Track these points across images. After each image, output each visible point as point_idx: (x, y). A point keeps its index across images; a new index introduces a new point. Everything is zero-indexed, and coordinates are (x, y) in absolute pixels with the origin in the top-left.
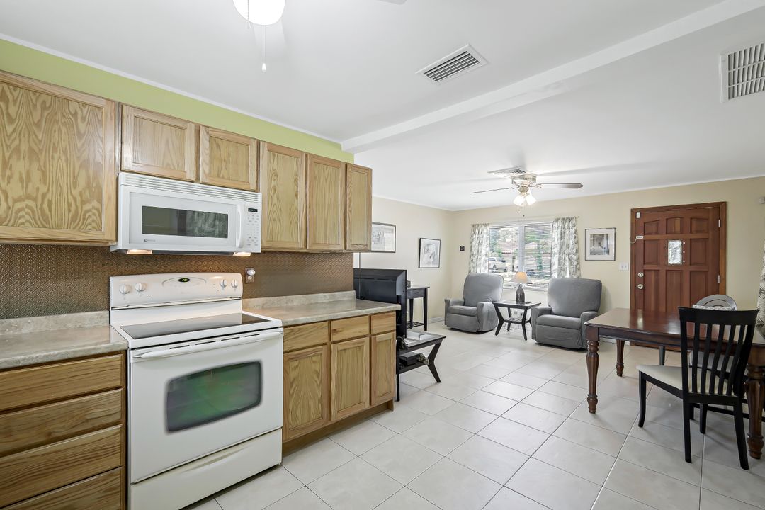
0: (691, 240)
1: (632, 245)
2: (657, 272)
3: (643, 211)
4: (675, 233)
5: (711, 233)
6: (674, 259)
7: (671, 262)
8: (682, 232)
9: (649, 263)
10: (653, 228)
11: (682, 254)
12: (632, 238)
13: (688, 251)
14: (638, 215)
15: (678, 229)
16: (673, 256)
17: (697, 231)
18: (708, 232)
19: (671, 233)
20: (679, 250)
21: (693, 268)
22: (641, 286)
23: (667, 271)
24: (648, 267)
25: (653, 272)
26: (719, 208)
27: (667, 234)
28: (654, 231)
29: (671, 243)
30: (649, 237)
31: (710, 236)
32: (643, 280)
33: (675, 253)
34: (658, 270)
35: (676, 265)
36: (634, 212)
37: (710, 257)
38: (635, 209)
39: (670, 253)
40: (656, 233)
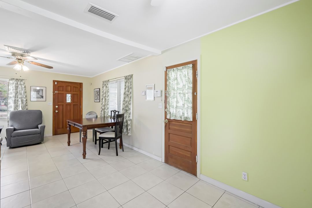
0: (73, 94)
3: (58, 81)
7: (67, 102)
8: (71, 91)
9: (59, 102)
10: (61, 89)
12: (54, 92)
13: (72, 98)
14: (56, 83)
15: (69, 90)
16: (68, 100)
17: (75, 91)
20: (70, 97)
21: (74, 104)
22: (57, 111)
23: (66, 105)
24: (59, 104)
25: (61, 106)
26: (81, 85)
27: (66, 91)
28: (62, 90)
29: (67, 95)
30: (60, 92)
31: (78, 93)
32: (58, 109)
33: (69, 98)
34: (63, 105)
35: (69, 103)
36: (54, 81)
37: (79, 100)
38: (55, 80)
39: (67, 98)
40: (63, 91)
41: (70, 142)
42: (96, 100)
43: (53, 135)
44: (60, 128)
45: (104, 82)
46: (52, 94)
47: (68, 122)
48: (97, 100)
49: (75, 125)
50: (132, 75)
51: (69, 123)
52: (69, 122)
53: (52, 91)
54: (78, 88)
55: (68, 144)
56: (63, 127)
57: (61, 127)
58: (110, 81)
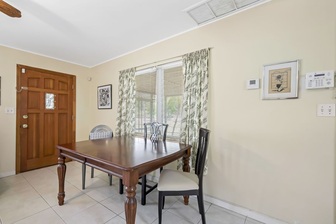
0: (59, 94)
1: (18, 93)
2: (38, 114)
3: (27, 68)
4: (50, 88)
5: (69, 91)
6: (49, 105)
7: (47, 107)
8: (54, 89)
9: (31, 108)
10: (35, 82)
11: (54, 102)
12: (18, 88)
13: (57, 100)
14: (23, 71)
15: (51, 86)
16: (49, 104)
17: (62, 90)
18: (67, 91)
19: (47, 88)
20: (52, 100)
21: (61, 111)
22: (25, 126)
23: (45, 113)
24: (30, 111)
25: (35, 115)
26: (72, 78)
27: (44, 88)
28: (36, 85)
29: (47, 95)
30: (31, 89)
31: (69, 93)
32: (27, 121)
33: (50, 102)
34: (39, 113)
35: (50, 110)
36: (19, 67)
37: (68, 105)
38: (20, 65)
39: (47, 102)
40: (37, 87)
41: (64, 195)
42: (101, 105)
43: (17, 173)
44: (32, 158)
45: (122, 73)
46: (15, 91)
47: (59, 151)
48: (104, 105)
49: (86, 162)
50: (209, 49)
51: (62, 154)
52: (61, 151)
53: (15, 85)
54: (67, 84)
55: (58, 201)
56: (38, 156)
57: (34, 155)
58: (137, 69)
